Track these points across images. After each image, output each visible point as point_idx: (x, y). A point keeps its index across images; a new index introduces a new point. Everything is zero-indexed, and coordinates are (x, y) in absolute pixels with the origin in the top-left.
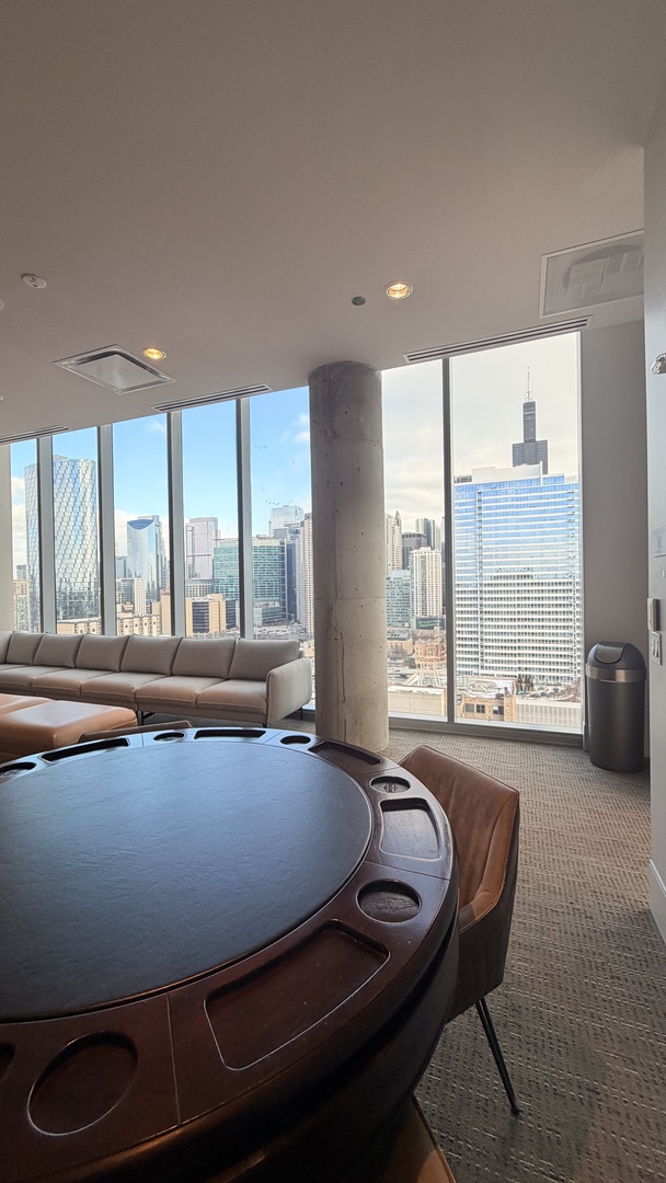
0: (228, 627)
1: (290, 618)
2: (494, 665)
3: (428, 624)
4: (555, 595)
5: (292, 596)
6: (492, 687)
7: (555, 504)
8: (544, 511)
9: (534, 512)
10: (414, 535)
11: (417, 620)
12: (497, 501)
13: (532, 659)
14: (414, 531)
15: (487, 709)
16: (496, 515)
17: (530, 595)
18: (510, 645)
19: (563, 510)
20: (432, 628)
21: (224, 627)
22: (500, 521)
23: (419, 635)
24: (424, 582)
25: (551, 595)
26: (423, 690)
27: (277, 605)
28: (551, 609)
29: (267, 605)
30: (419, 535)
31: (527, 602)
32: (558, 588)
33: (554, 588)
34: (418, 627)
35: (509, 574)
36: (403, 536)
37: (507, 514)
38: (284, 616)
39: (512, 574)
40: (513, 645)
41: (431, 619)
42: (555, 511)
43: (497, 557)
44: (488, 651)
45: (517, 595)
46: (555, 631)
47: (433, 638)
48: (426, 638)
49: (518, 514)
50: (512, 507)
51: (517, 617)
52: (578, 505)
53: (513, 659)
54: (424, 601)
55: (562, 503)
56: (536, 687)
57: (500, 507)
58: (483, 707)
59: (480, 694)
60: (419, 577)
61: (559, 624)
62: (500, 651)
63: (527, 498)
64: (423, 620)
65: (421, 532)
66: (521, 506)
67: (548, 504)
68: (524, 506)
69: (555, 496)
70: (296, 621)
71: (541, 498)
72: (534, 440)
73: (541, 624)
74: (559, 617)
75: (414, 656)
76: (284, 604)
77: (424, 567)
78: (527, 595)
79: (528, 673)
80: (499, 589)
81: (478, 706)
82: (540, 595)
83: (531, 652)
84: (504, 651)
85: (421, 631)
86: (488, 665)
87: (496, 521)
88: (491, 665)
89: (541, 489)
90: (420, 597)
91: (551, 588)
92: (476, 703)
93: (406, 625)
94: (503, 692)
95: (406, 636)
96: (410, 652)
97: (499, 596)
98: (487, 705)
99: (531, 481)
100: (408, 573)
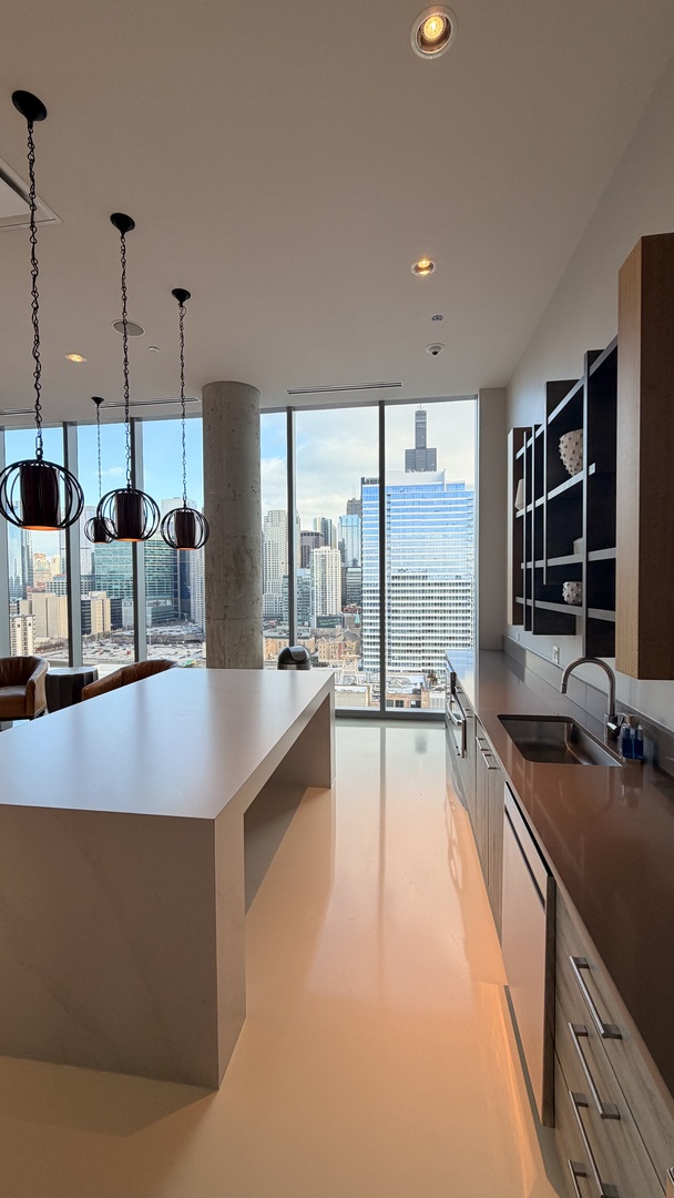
0: (113, 628)
1: (183, 617)
2: (401, 661)
3: (329, 622)
4: (455, 595)
5: (185, 595)
6: (407, 683)
7: (456, 509)
8: (447, 516)
9: (438, 517)
10: (312, 534)
11: (318, 618)
12: (404, 504)
13: (434, 655)
14: (311, 529)
15: (405, 704)
16: (404, 517)
17: (434, 595)
18: (415, 642)
19: (463, 516)
20: (333, 626)
21: (108, 629)
22: (408, 524)
23: (319, 634)
24: (324, 581)
25: (452, 595)
26: (346, 688)
27: (169, 603)
28: (452, 608)
29: (158, 604)
30: (317, 534)
31: (431, 601)
32: (458, 588)
33: (455, 588)
34: (319, 626)
35: (415, 574)
36: (302, 535)
37: (414, 517)
38: (176, 616)
39: (418, 574)
40: (418, 642)
41: (331, 617)
42: (457, 516)
43: (404, 558)
44: (395, 648)
45: (421, 595)
46: (455, 628)
47: (335, 637)
48: (327, 636)
49: (423, 517)
50: (419, 510)
51: (422, 615)
52: (475, 511)
53: (418, 655)
54: (324, 599)
55: (462, 509)
56: (439, 682)
57: (407, 510)
58: (402, 702)
59: (399, 690)
60: (319, 576)
61: (459, 622)
62: (406, 648)
63: (432, 503)
64: (324, 618)
65: (319, 531)
66: (426, 510)
67: (450, 509)
68: (430, 510)
69: (457, 502)
70: (190, 620)
71: (444, 503)
72: (425, 447)
73: (443, 622)
74: (458, 615)
75: (317, 654)
76: (176, 603)
77: (324, 566)
78: (431, 595)
79: (431, 668)
80: (406, 588)
81: (397, 702)
82: (443, 595)
83: (434, 648)
84: (409, 648)
85: (321, 629)
86: (395, 661)
87: (404, 524)
88: (398, 661)
89: (444, 495)
90: (320, 595)
91: (452, 588)
92: (395, 699)
93: (306, 623)
94: (418, 687)
95: (307, 634)
96: (312, 651)
97: (406, 595)
98: (406, 700)
99: (435, 486)
100: (308, 571)
